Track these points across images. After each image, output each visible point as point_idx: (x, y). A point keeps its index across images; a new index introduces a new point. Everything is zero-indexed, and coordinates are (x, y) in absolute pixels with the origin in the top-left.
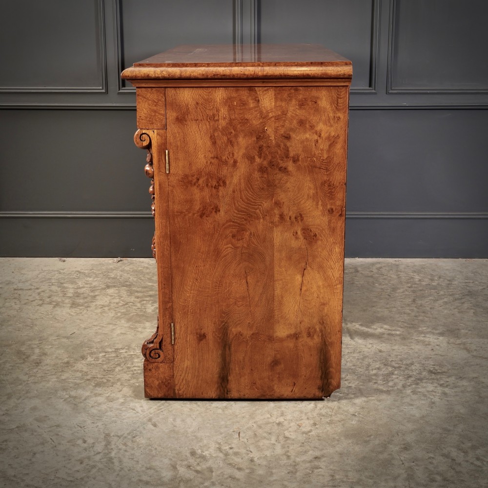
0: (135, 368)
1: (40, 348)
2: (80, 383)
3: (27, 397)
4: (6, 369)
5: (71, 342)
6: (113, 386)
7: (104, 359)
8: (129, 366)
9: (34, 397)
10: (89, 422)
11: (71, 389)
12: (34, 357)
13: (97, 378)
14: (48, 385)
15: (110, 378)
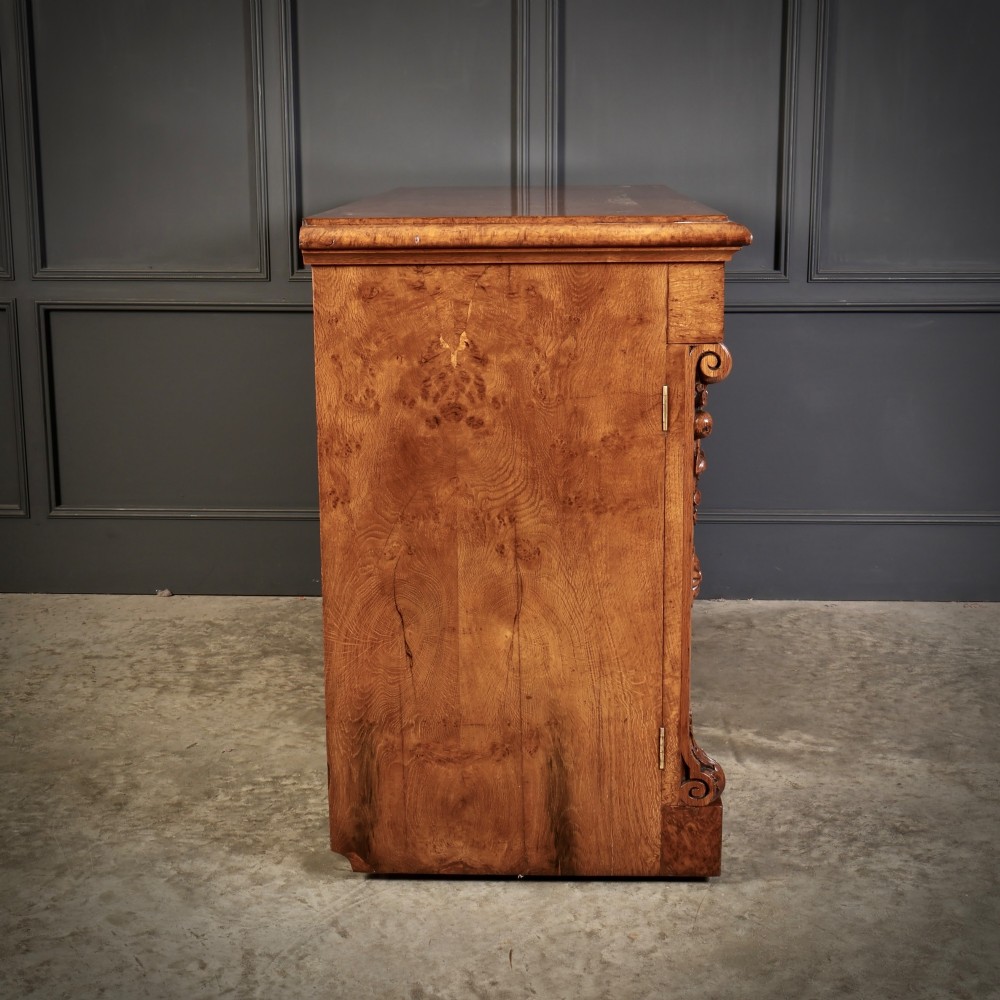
0: (310, 817)
1: (127, 775)
2: (201, 846)
3: (95, 873)
4: (59, 816)
5: (188, 762)
6: (264, 852)
7: (250, 797)
8: (298, 811)
9: (109, 873)
10: (214, 925)
11: (183, 858)
12: (114, 792)
13: (235, 835)
14: (138, 849)
15: (260, 835)
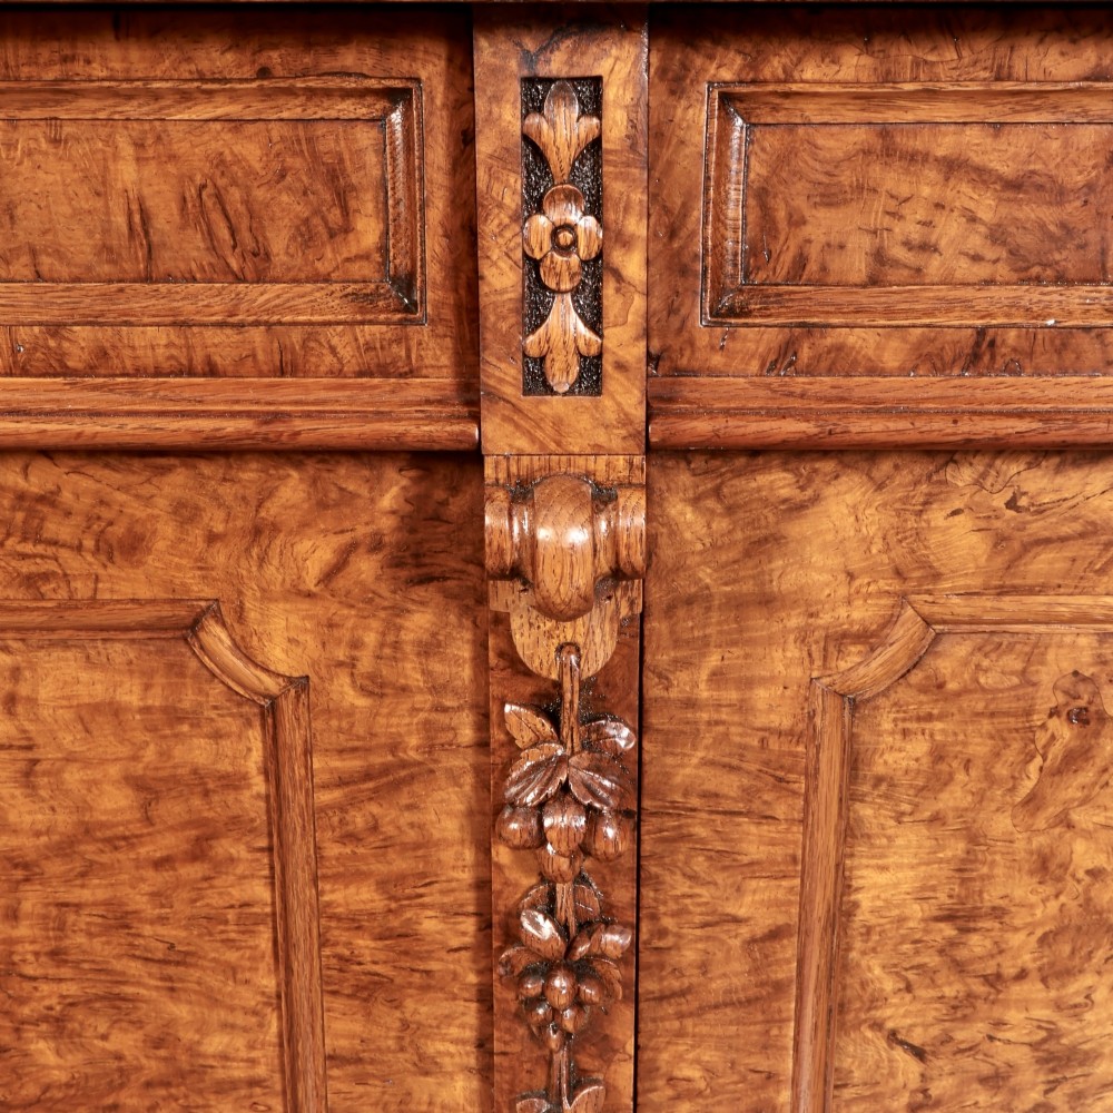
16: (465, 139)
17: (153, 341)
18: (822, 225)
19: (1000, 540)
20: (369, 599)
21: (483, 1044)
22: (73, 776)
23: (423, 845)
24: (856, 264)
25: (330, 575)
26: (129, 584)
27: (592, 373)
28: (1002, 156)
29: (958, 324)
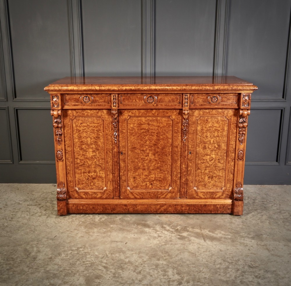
0: (87, 262)
1: (37, 247)
2: (57, 274)
3: (27, 284)
4: (17, 263)
5: (54, 242)
7: (71, 255)
8: (84, 260)
11: (51, 278)
12: (33, 254)
13: (66, 270)
14: (39, 275)
15: (73, 269)
16: (182, 97)
17: (170, 105)
18: (196, 100)
19: (203, 113)
20: (177, 115)
21: (181, 135)
22: (164, 123)
23: (179, 126)
24: (197, 102)
25: (176, 114)
26: (167, 115)
27: (187, 106)
28: (202, 98)
29: (201, 104)
